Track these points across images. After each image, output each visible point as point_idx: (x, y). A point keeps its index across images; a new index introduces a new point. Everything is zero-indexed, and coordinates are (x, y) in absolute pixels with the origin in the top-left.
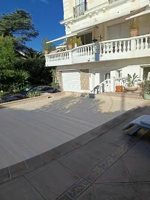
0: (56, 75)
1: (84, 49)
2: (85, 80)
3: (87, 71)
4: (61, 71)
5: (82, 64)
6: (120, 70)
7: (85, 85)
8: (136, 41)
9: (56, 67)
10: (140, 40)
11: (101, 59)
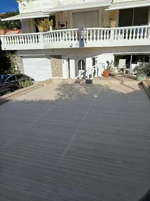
0: (15, 60)
1: (55, 35)
2: (57, 66)
3: (59, 57)
4: (22, 57)
5: (53, 50)
6: (95, 57)
7: (57, 72)
8: (115, 31)
9: (16, 51)
10: (118, 31)
11: (86, 46)
